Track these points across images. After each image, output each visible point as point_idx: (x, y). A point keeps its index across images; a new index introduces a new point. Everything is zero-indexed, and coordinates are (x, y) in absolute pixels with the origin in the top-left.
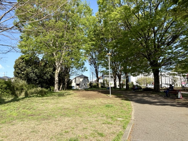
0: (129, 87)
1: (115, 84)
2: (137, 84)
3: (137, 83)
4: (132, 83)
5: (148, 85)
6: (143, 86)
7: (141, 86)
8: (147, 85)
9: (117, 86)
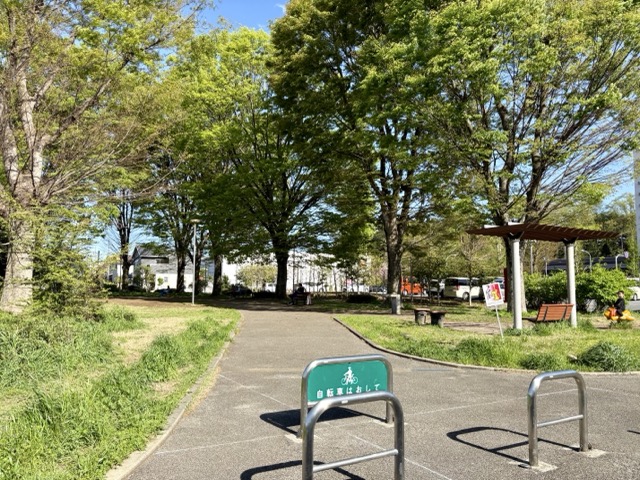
0: (220, 289)
1: (181, 280)
2: (239, 281)
3: (239, 278)
4: (226, 278)
5: (267, 284)
6: (255, 287)
7: (249, 287)
8: (264, 285)
9: (184, 287)
